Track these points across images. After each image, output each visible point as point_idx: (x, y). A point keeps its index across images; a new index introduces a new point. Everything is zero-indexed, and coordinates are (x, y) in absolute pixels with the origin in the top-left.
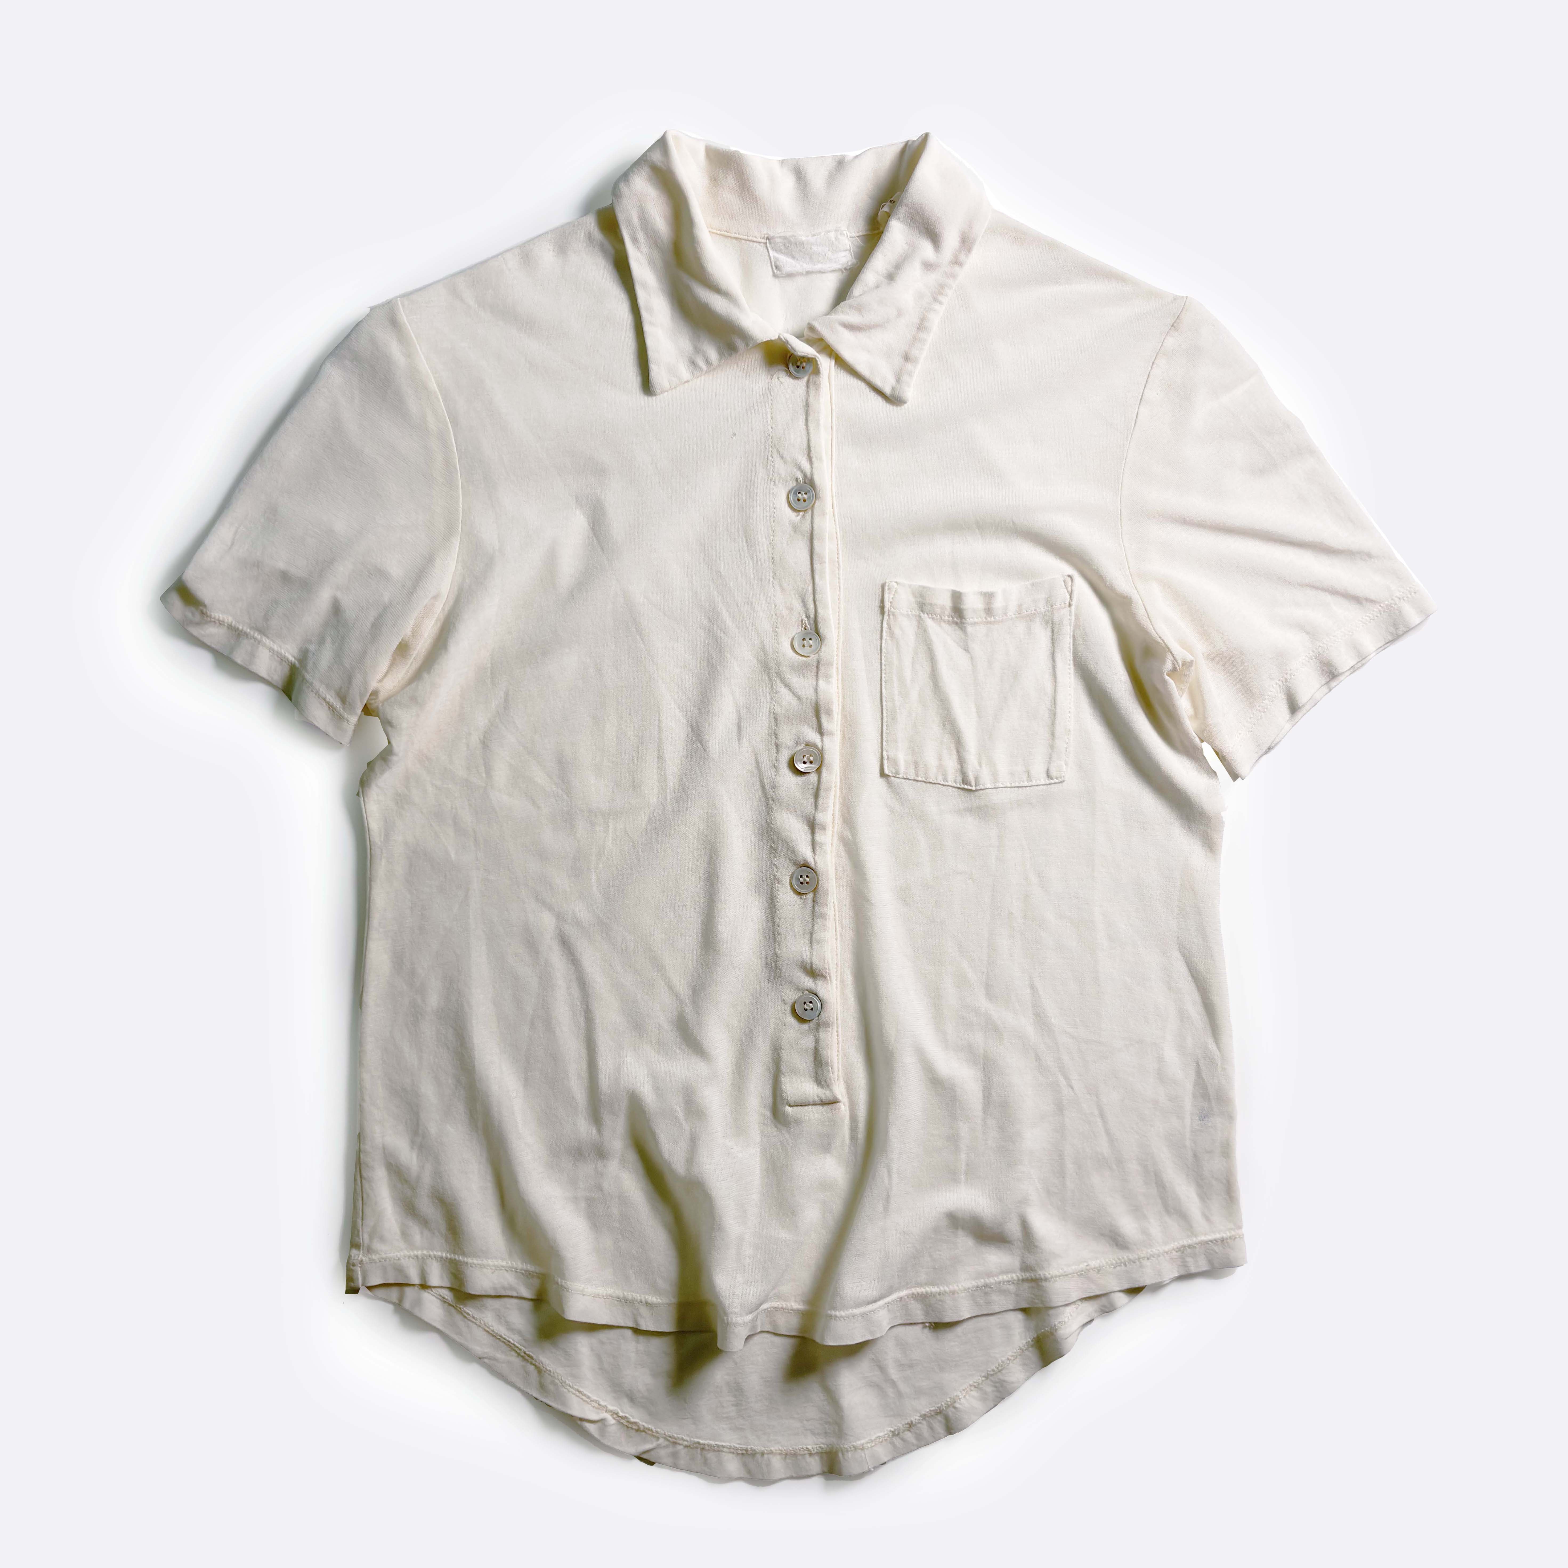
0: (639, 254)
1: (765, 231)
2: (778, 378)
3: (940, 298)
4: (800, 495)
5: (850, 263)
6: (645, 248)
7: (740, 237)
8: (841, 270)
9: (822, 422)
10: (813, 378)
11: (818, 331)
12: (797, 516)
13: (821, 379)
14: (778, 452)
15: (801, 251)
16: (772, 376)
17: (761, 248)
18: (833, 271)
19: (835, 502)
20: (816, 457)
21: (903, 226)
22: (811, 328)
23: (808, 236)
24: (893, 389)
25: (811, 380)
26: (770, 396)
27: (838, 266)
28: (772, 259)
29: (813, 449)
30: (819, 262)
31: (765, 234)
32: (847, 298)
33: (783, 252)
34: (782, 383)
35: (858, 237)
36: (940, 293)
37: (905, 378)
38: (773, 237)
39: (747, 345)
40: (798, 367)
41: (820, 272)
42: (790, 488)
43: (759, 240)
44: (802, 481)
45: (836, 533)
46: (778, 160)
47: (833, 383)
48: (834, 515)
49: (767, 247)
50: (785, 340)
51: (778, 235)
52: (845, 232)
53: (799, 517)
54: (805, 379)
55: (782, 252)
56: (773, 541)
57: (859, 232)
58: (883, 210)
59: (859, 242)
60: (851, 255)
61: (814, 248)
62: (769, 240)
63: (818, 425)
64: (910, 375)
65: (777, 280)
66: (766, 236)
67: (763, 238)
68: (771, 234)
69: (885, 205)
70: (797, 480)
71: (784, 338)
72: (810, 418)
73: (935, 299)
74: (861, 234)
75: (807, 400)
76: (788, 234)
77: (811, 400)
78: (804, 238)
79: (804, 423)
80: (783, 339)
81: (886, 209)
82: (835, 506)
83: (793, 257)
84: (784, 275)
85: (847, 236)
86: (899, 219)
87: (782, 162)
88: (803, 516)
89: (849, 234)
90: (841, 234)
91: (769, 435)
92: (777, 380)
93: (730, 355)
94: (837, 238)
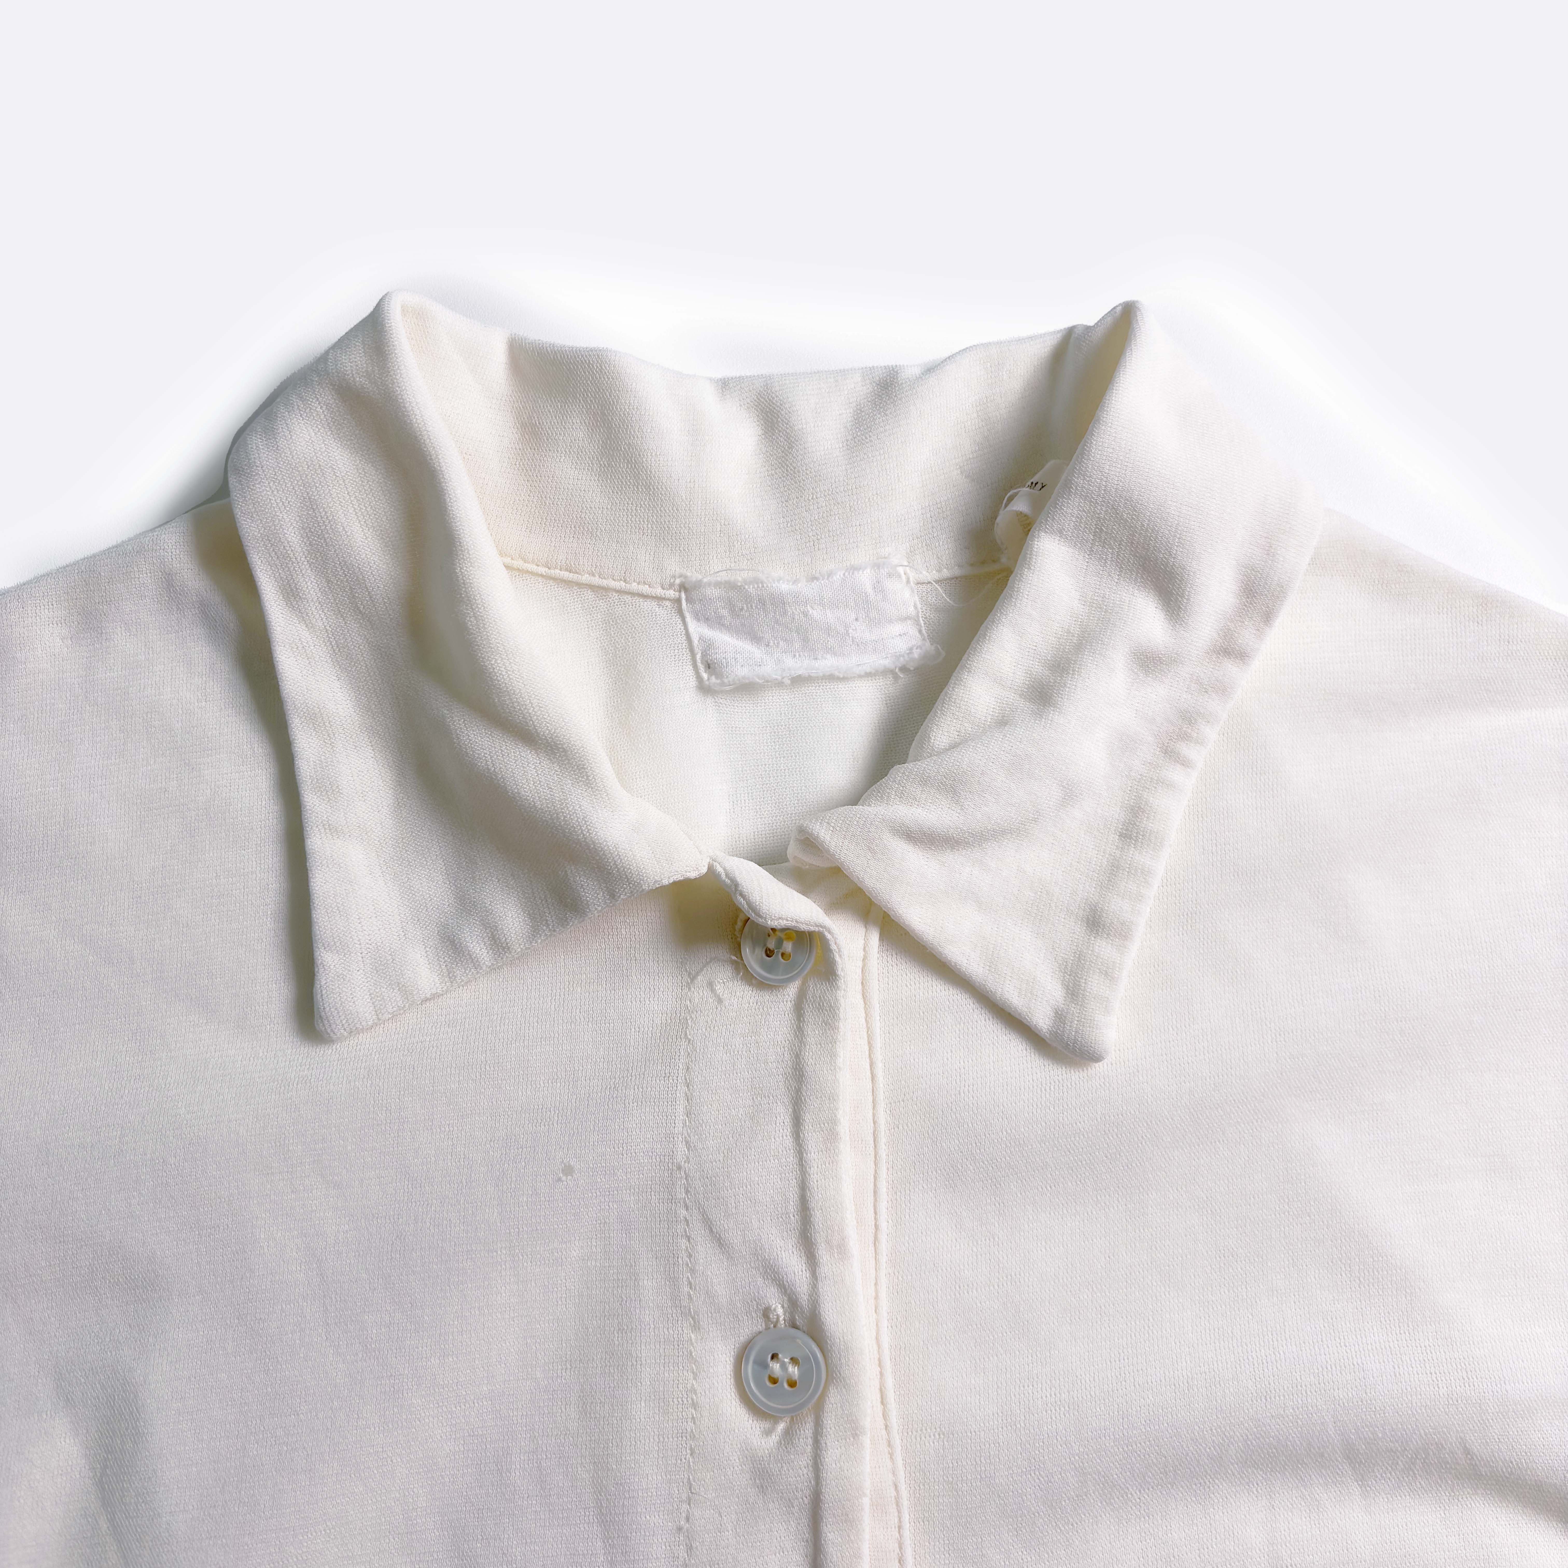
0: (305, 634)
1: (674, 567)
2: (711, 985)
3: (1187, 750)
4: (776, 1367)
5: (916, 654)
6: (320, 617)
7: (605, 583)
8: (892, 672)
9: (844, 1127)
10: (815, 988)
11: (828, 851)
12: (768, 1433)
13: (840, 993)
14: (708, 1224)
15: (777, 622)
16: (693, 979)
17: (664, 613)
18: (868, 675)
19: (890, 1382)
20: (828, 1242)
21: (1071, 550)
22: (809, 843)
23: (795, 582)
24: (1060, 1016)
25: (810, 994)
26: (684, 1044)
27: (885, 662)
28: (696, 642)
29: (817, 1216)
30: (829, 650)
31: (674, 577)
32: (912, 752)
33: (727, 623)
34: (720, 1001)
35: (937, 582)
36: (1184, 737)
37: (1095, 984)
38: (698, 585)
39: (613, 896)
40: (769, 953)
41: (831, 678)
42: (743, 1339)
43: (659, 591)
44: (781, 1319)
45: (896, 1487)
46: (711, 379)
47: (875, 999)
48: (886, 1427)
49: (680, 612)
50: (728, 881)
51: (713, 579)
52: (901, 570)
53: (775, 1438)
54: (792, 990)
55: (723, 625)
56: (688, 1519)
57: (939, 571)
58: (1008, 508)
59: (942, 596)
60: (920, 631)
61: (816, 613)
62: (686, 590)
63: (831, 1137)
64: (1109, 974)
65: (710, 700)
66: (678, 581)
67: (671, 586)
68: (694, 576)
69: (1016, 494)
70: (766, 1313)
71: (727, 875)
72: (808, 1118)
73: (1169, 753)
74: (946, 573)
75: (797, 1056)
76: (739, 578)
77: (810, 1058)
78: (784, 587)
79: (788, 1131)
80: (723, 876)
81: (1021, 505)
82: (891, 1396)
83: (756, 638)
84: (728, 688)
85: (908, 582)
86: (1060, 532)
87: (725, 385)
88: (788, 1434)
89: (912, 575)
90: (890, 575)
91: (679, 1168)
92: (707, 993)
93: (563, 922)
94: (878, 587)
